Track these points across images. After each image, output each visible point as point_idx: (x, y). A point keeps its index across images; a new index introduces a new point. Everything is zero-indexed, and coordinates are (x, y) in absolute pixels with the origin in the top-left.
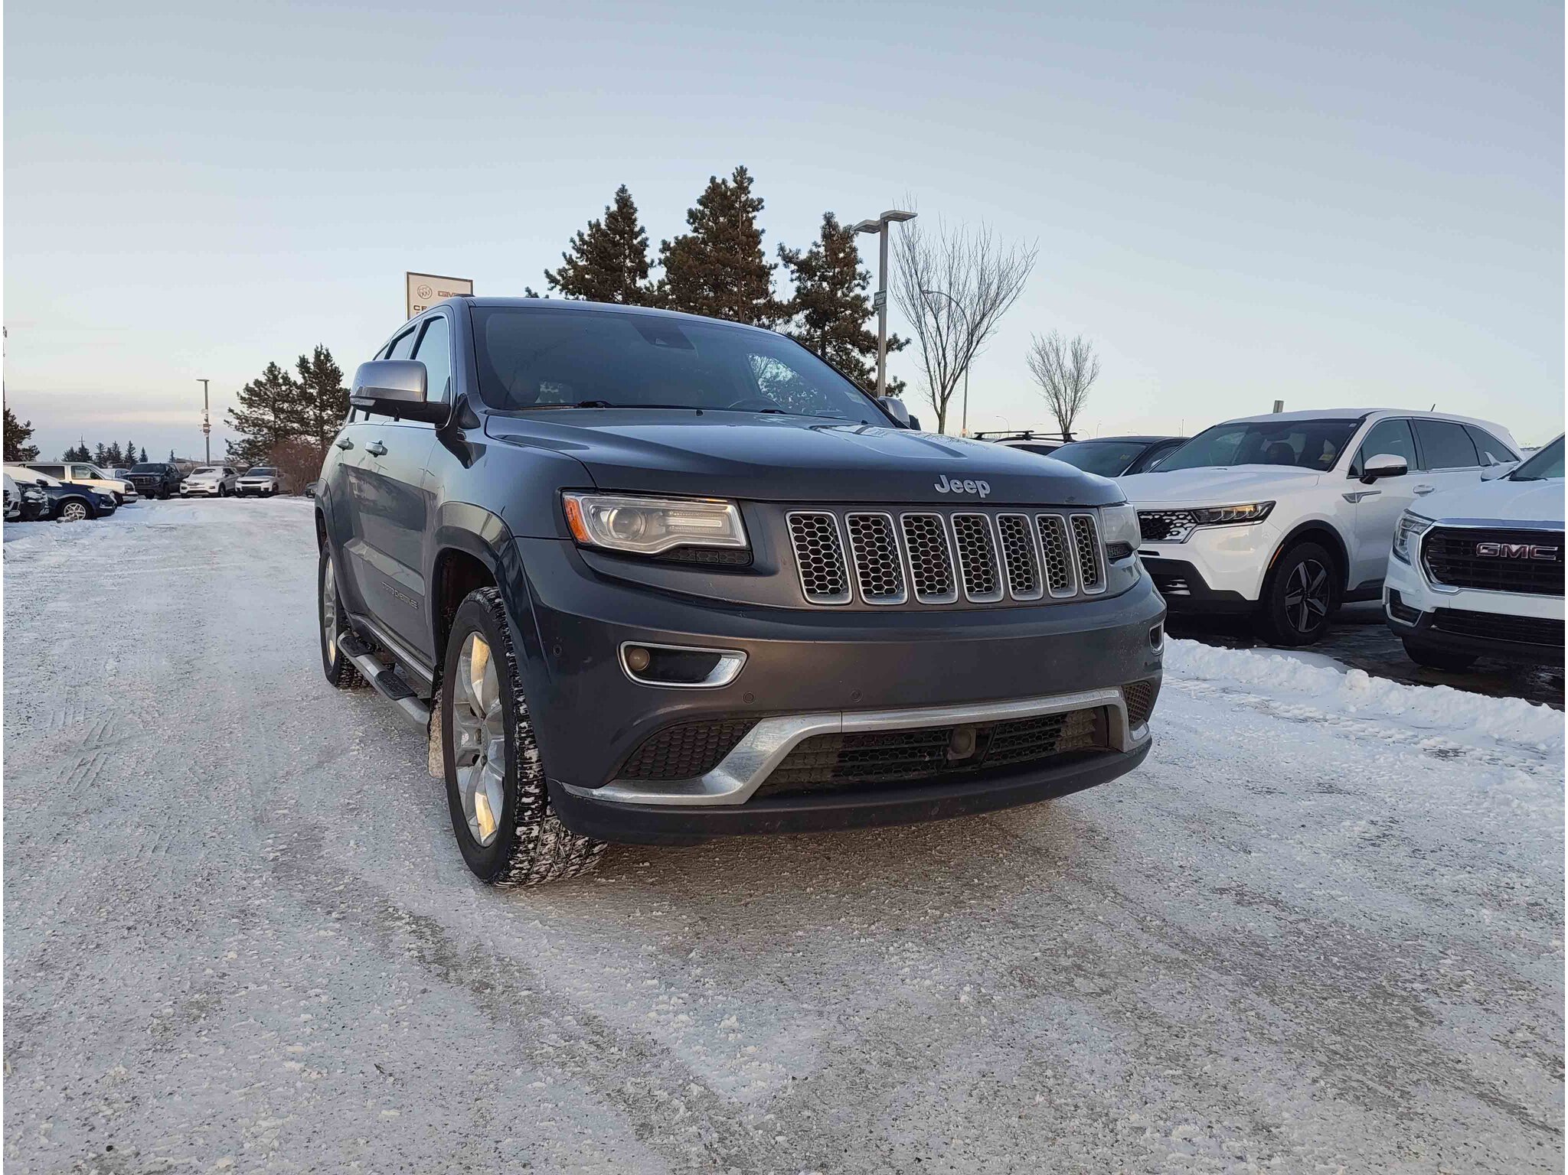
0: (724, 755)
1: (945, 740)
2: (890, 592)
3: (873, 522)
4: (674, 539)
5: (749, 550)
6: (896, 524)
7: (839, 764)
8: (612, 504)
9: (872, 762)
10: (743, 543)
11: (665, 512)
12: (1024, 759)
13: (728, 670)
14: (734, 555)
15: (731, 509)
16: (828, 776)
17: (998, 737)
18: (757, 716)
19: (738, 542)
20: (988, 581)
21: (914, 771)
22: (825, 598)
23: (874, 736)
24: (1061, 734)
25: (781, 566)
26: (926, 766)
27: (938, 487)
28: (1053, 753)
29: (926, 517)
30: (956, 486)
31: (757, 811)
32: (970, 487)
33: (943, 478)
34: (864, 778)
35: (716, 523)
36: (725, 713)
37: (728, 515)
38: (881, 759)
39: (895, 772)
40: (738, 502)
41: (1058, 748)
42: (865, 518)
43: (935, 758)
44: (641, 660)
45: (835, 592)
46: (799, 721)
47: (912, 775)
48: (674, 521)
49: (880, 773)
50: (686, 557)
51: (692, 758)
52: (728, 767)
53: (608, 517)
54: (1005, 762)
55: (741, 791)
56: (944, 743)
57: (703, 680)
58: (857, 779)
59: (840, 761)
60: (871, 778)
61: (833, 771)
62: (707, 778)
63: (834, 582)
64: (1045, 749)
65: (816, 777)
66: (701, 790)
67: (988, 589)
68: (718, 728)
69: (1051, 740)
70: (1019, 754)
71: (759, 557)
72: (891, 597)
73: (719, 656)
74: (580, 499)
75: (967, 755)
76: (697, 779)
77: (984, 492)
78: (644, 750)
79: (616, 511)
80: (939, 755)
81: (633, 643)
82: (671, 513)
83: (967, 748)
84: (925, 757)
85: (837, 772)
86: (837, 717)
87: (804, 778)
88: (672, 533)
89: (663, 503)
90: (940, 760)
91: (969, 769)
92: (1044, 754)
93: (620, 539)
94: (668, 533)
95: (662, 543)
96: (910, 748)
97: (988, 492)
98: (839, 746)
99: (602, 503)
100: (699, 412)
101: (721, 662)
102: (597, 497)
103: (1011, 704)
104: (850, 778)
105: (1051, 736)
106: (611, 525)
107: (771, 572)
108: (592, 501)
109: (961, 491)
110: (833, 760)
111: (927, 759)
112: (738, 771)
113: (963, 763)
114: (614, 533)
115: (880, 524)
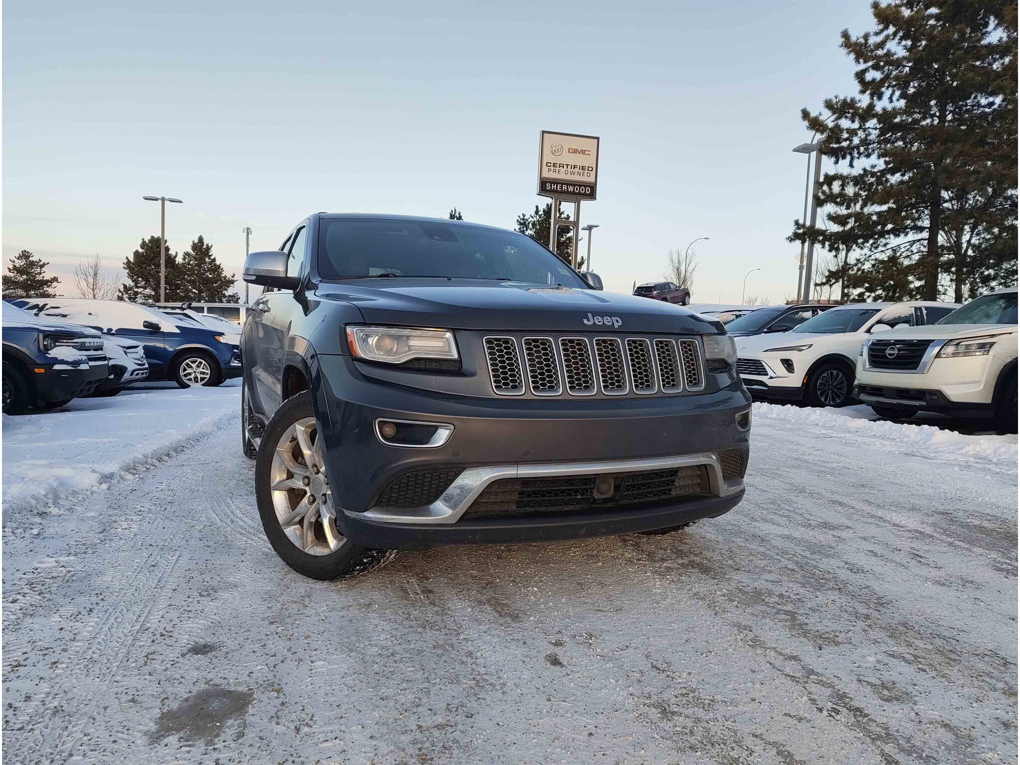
0: (442, 492)
1: (591, 485)
2: (551, 388)
3: (541, 343)
4: (412, 354)
5: (459, 361)
6: (556, 345)
7: (520, 499)
8: (375, 332)
9: (541, 498)
10: (456, 356)
11: (408, 337)
12: (649, 499)
13: (442, 436)
14: (450, 364)
15: (449, 335)
16: (513, 507)
17: (628, 484)
18: (462, 466)
19: (453, 356)
20: (618, 381)
21: (571, 505)
22: (508, 391)
23: (543, 481)
24: (675, 483)
25: (478, 371)
26: (578, 502)
27: (585, 321)
28: (670, 496)
29: (577, 340)
30: (598, 321)
31: (463, 528)
32: (607, 321)
33: (590, 315)
34: (537, 509)
35: (439, 344)
36: (440, 464)
37: (447, 339)
38: (548, 496)
39: (558, 505)
40: (454, 331)
41: (674, 493)
42: (536, 341)
43: (585, 497)
44: (389, 431)
45: (515, 387)
46: (489, 470)
47: (569, 508)
48: (412, 343)
49: (547, 506)
50: (418, 365)
51: (422, 494)
52: (445, 500)
53: (372, 341)
54: (635, 501)
55: (452, 515)
56: (590, 487)
57: (426, 443)
58: (532, 509)
59: (520, 498)
60: (542, 509)
61: (516, 504)
62: (432, 506)
63: (514, 381)
64: (664, 494)
65: (505, 507)
66: (429, 514)
67: (619, 386)
68: (438, 474)
69: (669, 487)
70: (646, 496)
71: (466, 365)
72: (552, 391)
73: (437, 428)
74: (355, 330)
75: (609, 495)
76: (426, 507)
77: (618, 324)
78: (391, 488)
79: (377, 337)
80: (587, 495)
81: (382, 419)
82: (411, 338)
83: (607, 491)
84: (578, 495)
85: (519, 504)
86: (514, 468)
87: (497, 508)
88: (412, 350)
89: (407, 332)
90: (589, 499)
91: (610, 505)
92: (663, 497)
93: (380, 354)
94: (409, 350)
95: (403, 357)
96: (568, 490)
97: (620, 324)
98: (518, 487)
99: (370, 332)
100: (449, 279)
101: (438, 431)
102: (366, 329)
103: (636, 462)
104: (528, 508)
105: (668, 485)
106: (374, 345)
107: (473, 375)
108: (362, 331)
109: (602, 323)
110: (516, 497)
111: (579, 497)
112: (452, 503)
113: (606, 500)
114: (376, 351)
115: (546, 344)
